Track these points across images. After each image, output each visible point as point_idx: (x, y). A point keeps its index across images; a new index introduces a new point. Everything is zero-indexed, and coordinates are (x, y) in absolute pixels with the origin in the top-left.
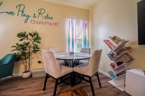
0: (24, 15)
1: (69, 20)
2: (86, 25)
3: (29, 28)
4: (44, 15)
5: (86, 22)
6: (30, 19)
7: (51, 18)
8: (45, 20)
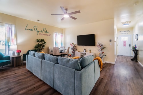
0: (37, 31)
1: (56, 33)
2: (62, 36)
4: (45, 31)
5: (62, 34)
6: (39, 33)
7: (48, 33)
8: (45, 33)
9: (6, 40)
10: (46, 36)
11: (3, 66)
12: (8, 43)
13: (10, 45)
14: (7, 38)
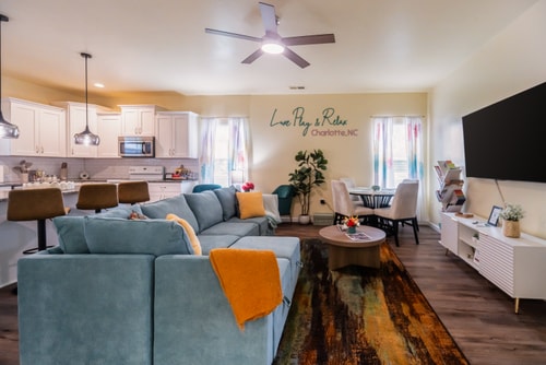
1: (380, 121)
2: (416, 129)
3: (311, 145)
10: (338, 137)
14: (231, 153)
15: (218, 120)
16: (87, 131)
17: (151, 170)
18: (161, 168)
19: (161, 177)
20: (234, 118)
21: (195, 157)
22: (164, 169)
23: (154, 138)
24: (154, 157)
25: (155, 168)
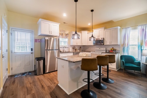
9: (138, 43)
11: (136, 71)
12: (141, 47)
13: (143, 49)
14: (140, 42)
15: (131, 28)
16: (92, 36)
17: (102, 49)
18: (105, 48)
19: (105, 51)
20: (141, 25)
21: (119, 44)
22: (106, 49)
23: (104, 38)
24: (104, 45)
25: (103, 48)
